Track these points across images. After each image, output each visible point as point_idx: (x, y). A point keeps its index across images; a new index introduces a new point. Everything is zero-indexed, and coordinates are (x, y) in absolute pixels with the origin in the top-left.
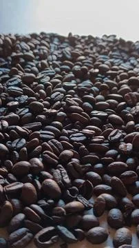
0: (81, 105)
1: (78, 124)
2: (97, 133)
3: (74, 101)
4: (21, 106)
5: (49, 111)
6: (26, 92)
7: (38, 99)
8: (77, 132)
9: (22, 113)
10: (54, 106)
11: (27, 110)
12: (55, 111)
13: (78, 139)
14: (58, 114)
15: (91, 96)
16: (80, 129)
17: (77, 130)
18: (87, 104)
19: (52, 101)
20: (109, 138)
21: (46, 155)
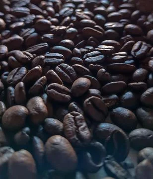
0: (92, 18)
1: (91, 40)
2: (117, 49)
3: (84, 15)
4: (27, 26)
5: (57, 28)
6: (33, 12)
7: (46, 17)
8: (92, 50)
9: (27, 34)
10: (63, 22)
11: (33, 30)
12: (64, 27)
13: (94, 59)
14: (68, 31)
15: (102, 8)
16: (96, 46)
17: (91, 48)
18: (99, 16)
19: (61, 18)
20: (133, 53)
21: (52, 90)
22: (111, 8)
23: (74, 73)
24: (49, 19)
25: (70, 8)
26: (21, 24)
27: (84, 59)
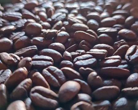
22: (104, 14)
23: (62, 77)
24: (40, 23)
25: (63, 13)
26: (12, 27)
27: (74, 63)
